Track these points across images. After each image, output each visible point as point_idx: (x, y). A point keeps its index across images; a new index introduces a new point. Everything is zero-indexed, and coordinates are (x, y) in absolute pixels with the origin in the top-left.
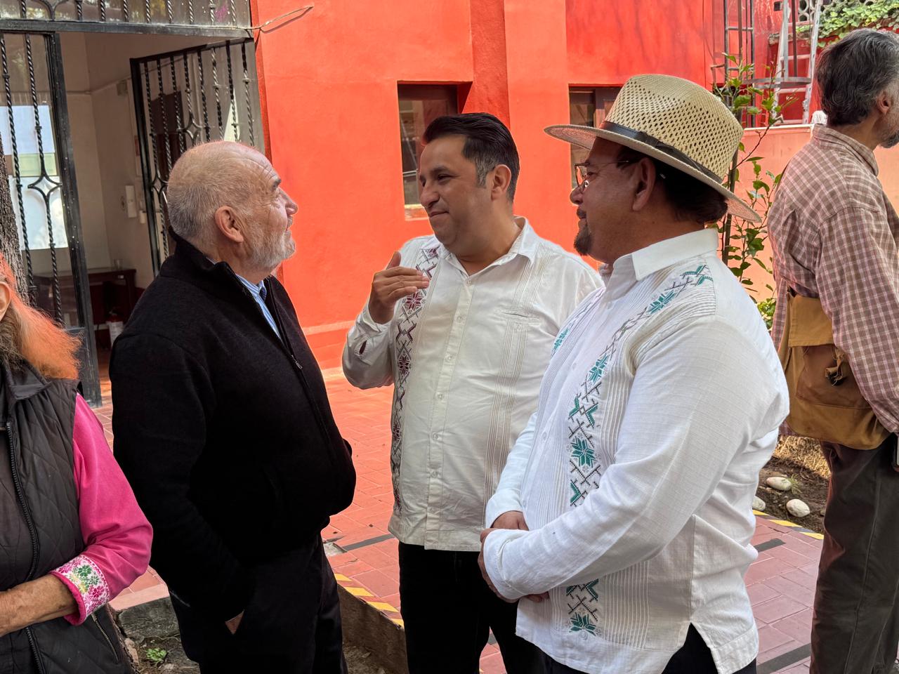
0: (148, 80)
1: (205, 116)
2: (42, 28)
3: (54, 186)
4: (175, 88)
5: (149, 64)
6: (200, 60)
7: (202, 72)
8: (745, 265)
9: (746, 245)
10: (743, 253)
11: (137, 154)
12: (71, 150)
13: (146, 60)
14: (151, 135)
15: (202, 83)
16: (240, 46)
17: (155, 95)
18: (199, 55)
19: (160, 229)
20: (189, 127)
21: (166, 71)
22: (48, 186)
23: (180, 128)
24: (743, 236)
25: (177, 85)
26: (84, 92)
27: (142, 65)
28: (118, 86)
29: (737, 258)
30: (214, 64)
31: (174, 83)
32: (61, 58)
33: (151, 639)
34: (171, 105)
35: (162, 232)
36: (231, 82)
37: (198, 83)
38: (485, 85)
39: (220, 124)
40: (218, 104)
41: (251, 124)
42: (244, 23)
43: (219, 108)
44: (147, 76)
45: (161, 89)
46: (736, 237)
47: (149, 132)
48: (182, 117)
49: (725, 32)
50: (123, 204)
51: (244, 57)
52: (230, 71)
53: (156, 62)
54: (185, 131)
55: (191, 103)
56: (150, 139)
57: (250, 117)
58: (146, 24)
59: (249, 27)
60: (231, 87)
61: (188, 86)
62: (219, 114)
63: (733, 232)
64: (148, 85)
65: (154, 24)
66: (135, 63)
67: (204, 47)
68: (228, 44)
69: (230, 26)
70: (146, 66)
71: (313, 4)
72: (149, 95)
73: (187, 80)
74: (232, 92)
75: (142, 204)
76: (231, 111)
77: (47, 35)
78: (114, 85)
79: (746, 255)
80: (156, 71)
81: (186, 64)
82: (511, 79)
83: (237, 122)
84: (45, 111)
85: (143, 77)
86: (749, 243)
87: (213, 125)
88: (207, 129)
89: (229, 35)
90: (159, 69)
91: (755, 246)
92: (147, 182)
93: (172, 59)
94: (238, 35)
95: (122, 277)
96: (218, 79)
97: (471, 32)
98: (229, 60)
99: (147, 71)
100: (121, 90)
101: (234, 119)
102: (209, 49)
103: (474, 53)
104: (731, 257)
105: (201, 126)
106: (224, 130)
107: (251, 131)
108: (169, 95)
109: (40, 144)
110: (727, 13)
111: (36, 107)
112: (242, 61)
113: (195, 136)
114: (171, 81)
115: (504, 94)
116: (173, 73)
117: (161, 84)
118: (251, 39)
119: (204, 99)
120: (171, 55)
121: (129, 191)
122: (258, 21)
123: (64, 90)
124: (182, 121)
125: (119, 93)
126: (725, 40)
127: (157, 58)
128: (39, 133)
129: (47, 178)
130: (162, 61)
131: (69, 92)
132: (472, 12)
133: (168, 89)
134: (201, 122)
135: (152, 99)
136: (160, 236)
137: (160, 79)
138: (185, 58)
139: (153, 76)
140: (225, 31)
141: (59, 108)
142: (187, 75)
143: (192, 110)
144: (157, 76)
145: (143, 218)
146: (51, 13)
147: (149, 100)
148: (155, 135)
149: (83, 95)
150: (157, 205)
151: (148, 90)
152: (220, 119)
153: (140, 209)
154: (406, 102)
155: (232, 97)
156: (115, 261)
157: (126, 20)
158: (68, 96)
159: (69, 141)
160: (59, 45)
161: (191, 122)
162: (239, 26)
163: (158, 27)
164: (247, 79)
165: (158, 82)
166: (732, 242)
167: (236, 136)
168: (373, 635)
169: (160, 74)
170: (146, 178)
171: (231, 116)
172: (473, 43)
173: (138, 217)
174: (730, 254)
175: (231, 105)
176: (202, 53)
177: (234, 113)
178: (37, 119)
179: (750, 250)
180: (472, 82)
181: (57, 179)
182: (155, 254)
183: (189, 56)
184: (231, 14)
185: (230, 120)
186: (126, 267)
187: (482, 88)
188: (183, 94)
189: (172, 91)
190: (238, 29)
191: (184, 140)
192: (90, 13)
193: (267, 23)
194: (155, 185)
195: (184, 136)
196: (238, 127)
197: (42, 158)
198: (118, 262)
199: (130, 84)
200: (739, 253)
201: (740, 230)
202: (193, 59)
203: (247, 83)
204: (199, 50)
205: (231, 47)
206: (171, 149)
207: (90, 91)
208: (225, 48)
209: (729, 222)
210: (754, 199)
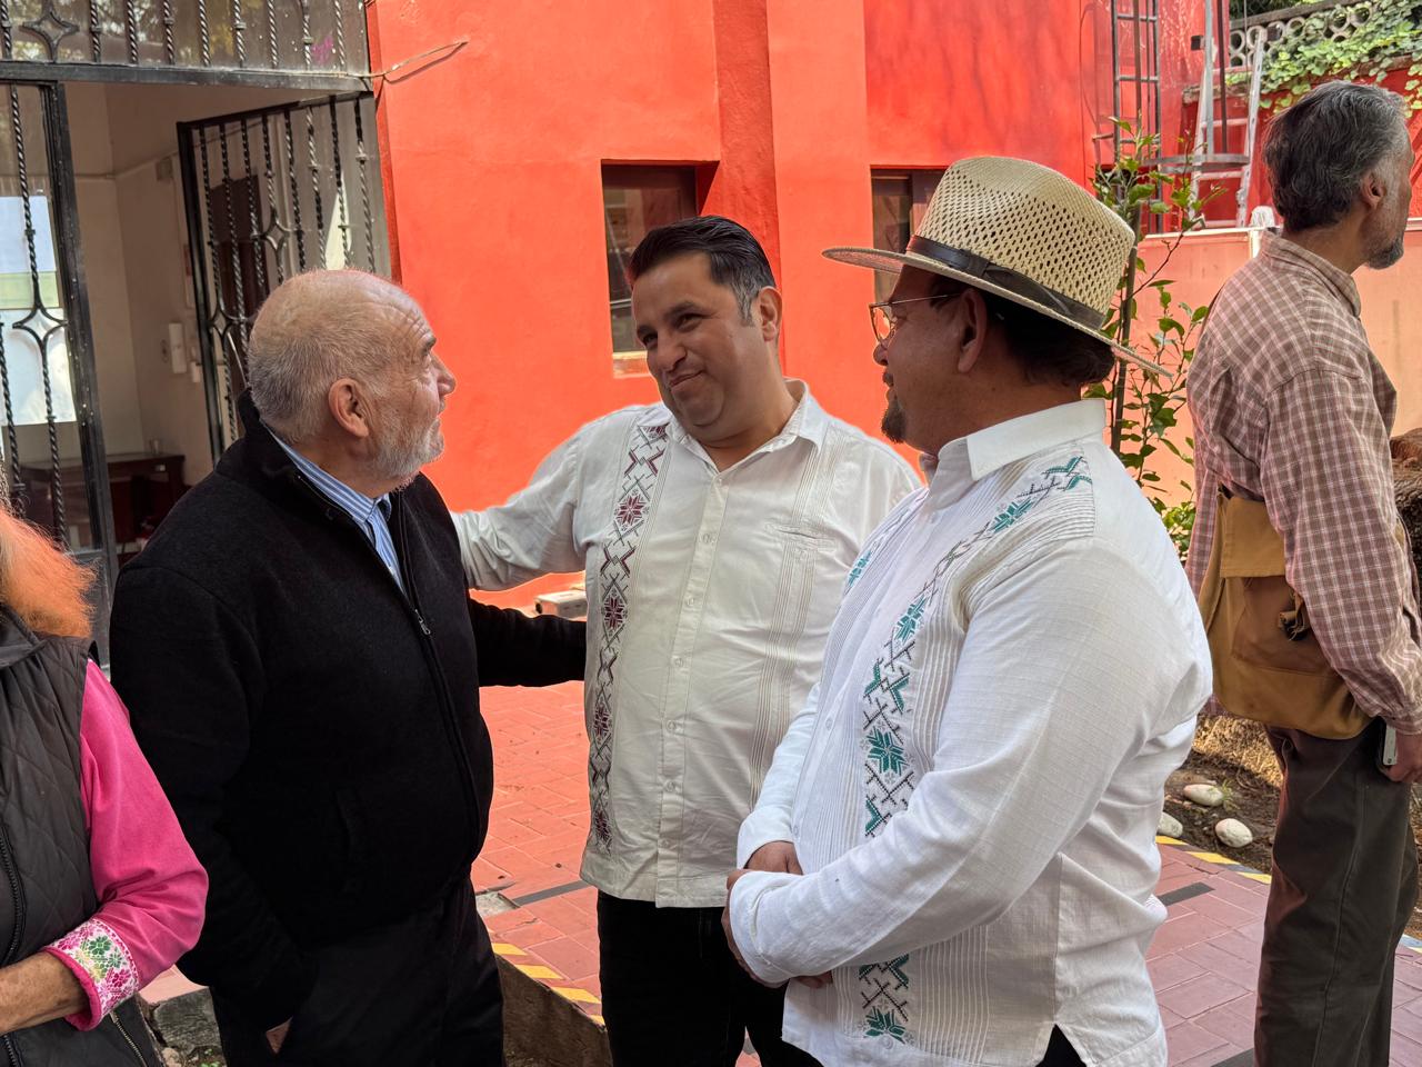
0: (205, 157)
1: (297, 213)
2: (37, 74)
3: (55, 324)
4: (248, 171)
5: (207, 130)
6: (288, 125)
7: (291, 143)
8: (1147, 450)
9: (1149, 419)
10: (1145, 431)
11: (188, 273)
12: (82, 267)
13: (201, 124)
14: (210, 243)
15: (291, 161)
16: (351, 104)
17: (216, 180)
18: (287, 116)
19: (223, 391)
20: (270, 229)
21: (234, 143)
22: (45, 325)
23: (255, 233)
24: (1143, 405)
25: (252, 165)
26: (104, 175)
27: (196, 133)
28: (158, 166)
29: (1135, 438)
30: (311, 131)
31: (247, 162)
32: (66, 122)
33: (206, 1048)
34: (241, 196)
35: (227, 398)
36: (337, 160)
37: (284, 157)
38: (738, 167)
39: (320, 226)
40: (317, 194)
41: (369, 226)
42: (358, 67)
43: (318, 201)
44: (204, 149)
45: (226, 172)
46: (1132, 406)
47: (206, 238)
48: (259, 214)
49: (1115, 84)
50: (165, 352)
51: (358, 120)
52: (336, 142)
53: (217, 128)
54: (263, 237)
55: (274, 193)
56: (208, 250)
57: (368, 215)
58: (203, 68)
59: (367, 74)
60: (338, 168)
61: (269, 166)
62: (319, 209)
63: (1129, 398)
64: (205, 165)
65: (216, 68)
66: (184, 130)
67: (295, 106)
68: (333, 100)
69: (335, 71)
70: (202, 134)
71: (466, 38)
72: (206, 181)
73: (268, 157)
74: (338, 176)
75: (196, 353)
76: (338, 204)
77: (45, 87)
78: (151, 165)
79: (1149, 433)
80: (219, 143)
81: (266, 132)
82: (781, 157)
83: (347, 222)
84: (40, 205)
85: (198, 152)
86: (1153, 415)
87: (309, 227)
88: (299, 234)
89: (334, 87)
90: (223, 138)
91: (1161, 420)
92: (203, 318)
93: (244, 123)
94: (348, 87)
95: (162, 468)
96: (316, 154)
97: (716, 83)
98: (334, 126)
99: (203, 141)
100: (163, 174)
101: (343, 218)
102: (302, 108)
103: (722, 116)
104: (1126, 437)
105: (290, 228)
106: (326, 235)
107: (369, 238)
108: (237, 182)
109: (33, 258)
110: (1119, 53)
111: (26, 200)
112: (355, 127)
113: (280, 245)
114: (243, 158)
115: (769, 181)
116: (246, 146)
117: (225, 164)
118: (369, 94)
119: (294, 187)
120: (242, 117)
121: (174, 330)
122: (379, 64)
123: (72, 174)
124: (259, 222)
125: (159, 178)
126: (1115, 96)
127: (220, 121)
128: (30, 240)
129: (44, 311)
130: (227, 126)
131: (79, 175)
132: (719, 53)
133: (238, 171)
134: (289, 224)
135: (212, 187)
136: (224, 404)
137: (225, 155)
138: (265, 122)
139: (214, 150)
140: (327, 79)
141: (64, 200)
142: (267, 148)
143: (275, 204)
144: (220, 151)
145: (197, 374)
146: (51, 50)
147: (207, 189)
148: (216, 243)
149: (102, 181)
150: (219, 353)
151: (206, 173)
152: (319, 218)
153: (192, 360)
154: (615, 192)
155: (339, 184)
156: (151, 443)
157: (170, 62)
158: (77, 181)
159: (80, 253)
160: (64, 102)
161: (273, 223)
162: (351, 72)
163: (222, 73)
164: (363, 155)
165: (221, 160)
166: (1127, 415)
167: (345, 246)
168: (561, 1040)
169: (224, 147)
170: (202, 312)
171: (337, 213)
172: (720, 100)
173: (189, 371)
174: (1124, 431)
175: (338, 196)
176: (293, 114)
177: (342, 209)
178: (28, 217)
179: (1155, 426)
180: (717, 163)
181: (59, 314)
182: (216, 433)
183: (271, 118)
184: (338, 53)
185: (336, 220)
186: (170, 451)
187: (735, 172)
188: (262, 179)
189: (244, 175)
190: (348, 76)
191: (263, 252)
192: (114, 50)
193: (395, 68)
194: (216, 323)
195: (262, 245)
196: (348, 231)
197: (35, 280)
198: (156, 444)
199: (176, 163)
200: (1137, 430)
201: (1139, 396)
202: (277, 123)
203: (362, 162)
204: (286, 109)
205: (337, 105)
206: (241, 265)
207: (112, 174)
208: (327, 107)
209: (1122, 382)
210: (1161, 346)
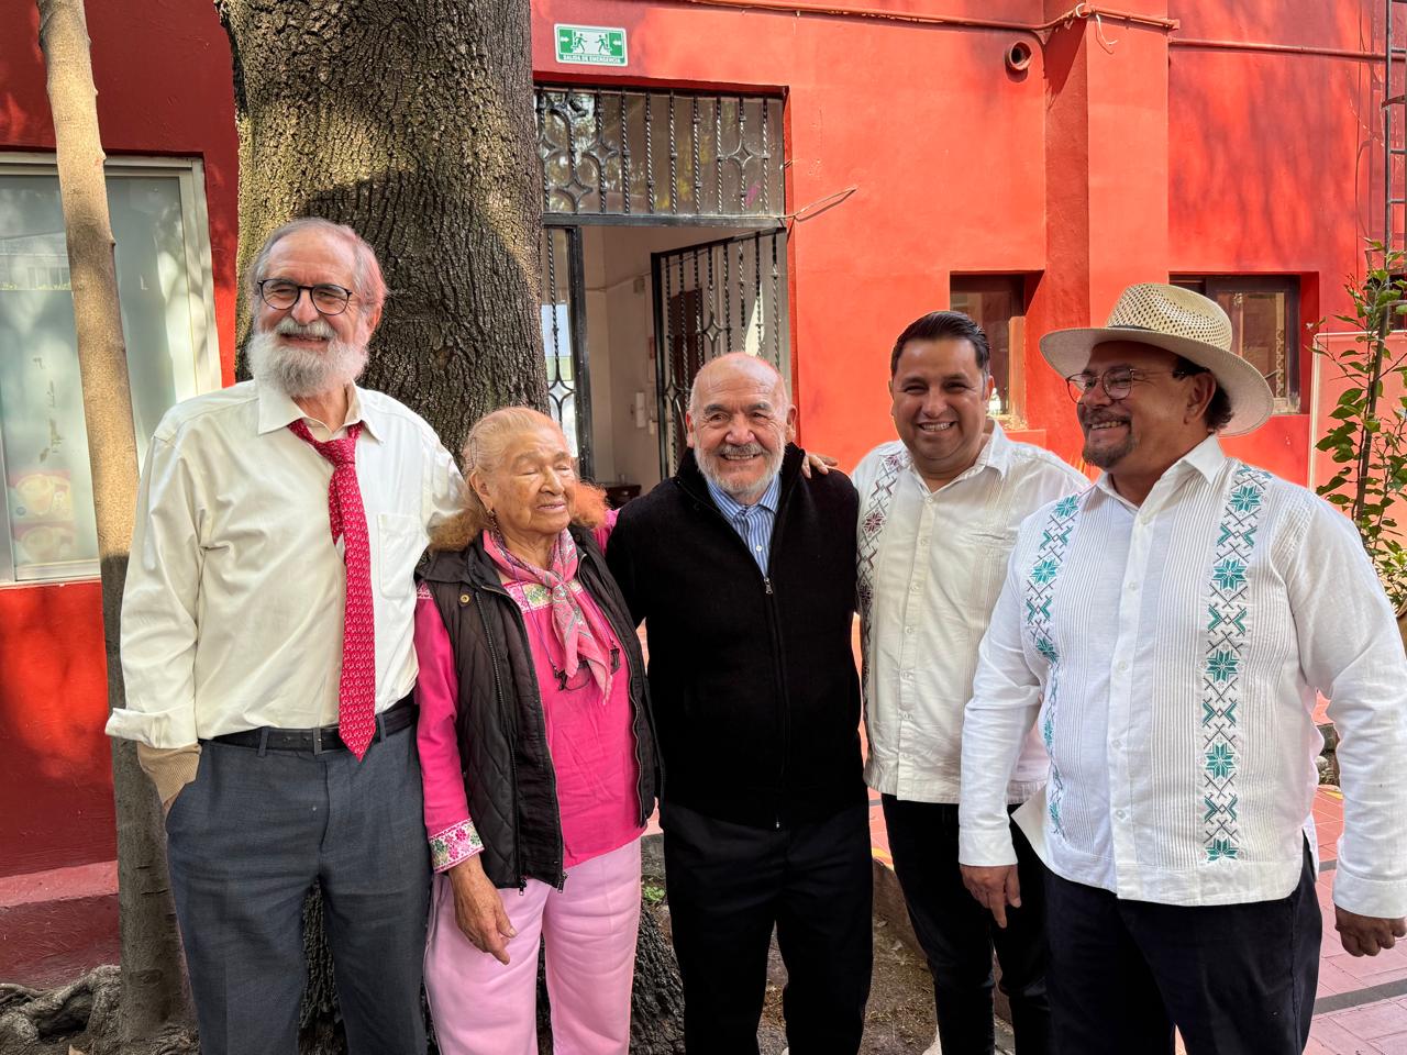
0: (668, 277)
1: (728, 316)
2: (565, 222)
3: (568, 392)
4: (697, 285)
5: (671, 258)
6: (726, 254)
7: (727, 266)
8: (1387, 502)
9: (1389, 477)
10: (1385, 487)
11: (651, 357)
12: (587, 352)
13: (667, 254)
14: (668, 337)
15: (727, 279)
16: (770, 237)
17: (675, 291)
18: (726, 248)
19: (671, 440)
20: (709, 327)
21: (689, 265)
22: (562, 392)
23: (699, 330)
24: (1385, 466)
25: (700, 281)
26: (598, 289)
27: (663, 260)
28: (635, 282)
29: (1377, 492)
30: (741, 258)
31: (697, 280)
32: (582, 254)
33: (649, 877)
34: (691, 302)
35: (673, 444)
36: (758, 277)
37: (721, 277)
38: (1060, 275)
39: (743, 325)
40: (743, 301)
41: (777, 324)
42: (777, 210)
43: (743, 307)
44: (668, 272)
45: (682, 287)
46: (1375, 467)
47: (666, 333)
48: (702, 317)
49: (1387, 206)
50: (632, 412)
51: (774, 249)
52: (758, 265)
53: (677, 257)
54: (704, 332)
55: (713, 301)
56: (667, 342)
57: (776, 316)
58: (672, 215)
59: (783, 216)
60: (758, 283)
61: (711, 282)
62: (743, 313)
63: (1373, 459)
64: (668, 282)
65: (681, 216)
66: (656, 258)
67: (731, 240)
68: (758, 235)
69: (761, 215)
70: (667, 261)
71: (854, 187)
72: (669, 293)
73: (711, 276)
74: (758, 288)
75: (654, 413)
76: (756, 309)
77: (569, 230)
78: (630, 282)
79: (1389, 489)
80: (678, 266)
81: (710, 259)
82: (1095, 265)
83: (762, 322)
84: (563, 310)
85: (664, 273)
86: (1393, 474)
87: (735, 324)
88: (728, 330)
89: (759, 225)
90: (681, 264)
91: (1399, 478)
92: (660, 389)
93: (696, 253)
94: (769, 225)
95: (626, 493)
96: (744, 274)
97: (1045, 211)
98: (758, 254)
99: (668, 266)
100: (639, 286)
101: (759, 319)
102: (737, 241)
103: (1048, 236)
104: (1370, 491)
105: (722, 325)
106: (746, 330)
107: (777, 333)
108: (689, 293)
109: (556, 347)
110: (1391, 181)
111: (554, 307)
112: (772, 254)
113: (715, 338)
114: (694, 277)
115: (1084, 285)
116: (696, 269)
117: (682, 281)
118: (783, 229)
119: (727, 297)
120: (695, 248)
121: (640, 399)
122: (792, 209)
123: (584, 289)
124: (702, 322)
125: (636, 291)
126: (1386, 216)
127: (680, 252)
128: (556, 335)
129: (562, 382)
130: (684, 255)
131: (588, 289)
132: (1048, 189)
133: (690, 286)
134: (722, 323)
135: (672, 295)
136: (671, 449)
137: (682, 275)
138: (710, 252)
139: (675, 271)
140: (755, 220)
141: (578, 308)
142: (710, 270)
143: (714, 309)
144: (679, 272)
145: (653, 428)
146: (574, 205)
147: (668, 299)
148: (672, 337)
149: (597, 293)
150: (669, 414)
151: (668, 288)
152: (743, 319)
153: (650, 418)
154: (959, 295)
155: (758, 294)
156: (620, 476)
157: (651, 212)
158: (587, 293)
159: (586, 344)
160: (581, 242)
161: (711, 323)
162: (771, 215)
163: (685, 218)
164: (776, 273)
165: (679, 278)
166: (1371, 473)
167: (760, 338)
168: (890, 901)
169: (681, 270)
170: (660, 385)
171: (755, 315)
172: (1048, 224)
173: (647, 427)
174: (1368, 487)
175: (757, 303)
176: (729, 246)
177: (759, 313)
178: (555, 320)
179: (1394, 482)
180: (1043, 271)
181: (571, 385)
182: (665, 468)
183: (714, 249)
184: (764, 201)
185: (754, 320)
186: (631, 482)
187: (1056, 278)
188: (705, 292)
189: (694, 288)
190: (770, 217)
191: (703, 342)
192: (614, 203)
193: (802, 210)
194: (669, 392)
195: (703, 337)
196: (762, 328)
197: (557, 361)
198: (623, 477)
199: (648, 281)
200: (1380, 487)
201: (1382, 457)
202: (718, 252)
203: (775, 278)
204: (725, 242)
205: (761, 239)
206: (688, 352)
207: (605, 288)
208: (753, 241)
209: (1368, 447)
210: (1403, 419)
